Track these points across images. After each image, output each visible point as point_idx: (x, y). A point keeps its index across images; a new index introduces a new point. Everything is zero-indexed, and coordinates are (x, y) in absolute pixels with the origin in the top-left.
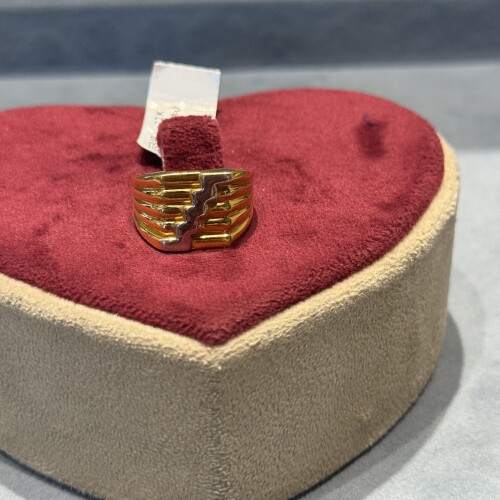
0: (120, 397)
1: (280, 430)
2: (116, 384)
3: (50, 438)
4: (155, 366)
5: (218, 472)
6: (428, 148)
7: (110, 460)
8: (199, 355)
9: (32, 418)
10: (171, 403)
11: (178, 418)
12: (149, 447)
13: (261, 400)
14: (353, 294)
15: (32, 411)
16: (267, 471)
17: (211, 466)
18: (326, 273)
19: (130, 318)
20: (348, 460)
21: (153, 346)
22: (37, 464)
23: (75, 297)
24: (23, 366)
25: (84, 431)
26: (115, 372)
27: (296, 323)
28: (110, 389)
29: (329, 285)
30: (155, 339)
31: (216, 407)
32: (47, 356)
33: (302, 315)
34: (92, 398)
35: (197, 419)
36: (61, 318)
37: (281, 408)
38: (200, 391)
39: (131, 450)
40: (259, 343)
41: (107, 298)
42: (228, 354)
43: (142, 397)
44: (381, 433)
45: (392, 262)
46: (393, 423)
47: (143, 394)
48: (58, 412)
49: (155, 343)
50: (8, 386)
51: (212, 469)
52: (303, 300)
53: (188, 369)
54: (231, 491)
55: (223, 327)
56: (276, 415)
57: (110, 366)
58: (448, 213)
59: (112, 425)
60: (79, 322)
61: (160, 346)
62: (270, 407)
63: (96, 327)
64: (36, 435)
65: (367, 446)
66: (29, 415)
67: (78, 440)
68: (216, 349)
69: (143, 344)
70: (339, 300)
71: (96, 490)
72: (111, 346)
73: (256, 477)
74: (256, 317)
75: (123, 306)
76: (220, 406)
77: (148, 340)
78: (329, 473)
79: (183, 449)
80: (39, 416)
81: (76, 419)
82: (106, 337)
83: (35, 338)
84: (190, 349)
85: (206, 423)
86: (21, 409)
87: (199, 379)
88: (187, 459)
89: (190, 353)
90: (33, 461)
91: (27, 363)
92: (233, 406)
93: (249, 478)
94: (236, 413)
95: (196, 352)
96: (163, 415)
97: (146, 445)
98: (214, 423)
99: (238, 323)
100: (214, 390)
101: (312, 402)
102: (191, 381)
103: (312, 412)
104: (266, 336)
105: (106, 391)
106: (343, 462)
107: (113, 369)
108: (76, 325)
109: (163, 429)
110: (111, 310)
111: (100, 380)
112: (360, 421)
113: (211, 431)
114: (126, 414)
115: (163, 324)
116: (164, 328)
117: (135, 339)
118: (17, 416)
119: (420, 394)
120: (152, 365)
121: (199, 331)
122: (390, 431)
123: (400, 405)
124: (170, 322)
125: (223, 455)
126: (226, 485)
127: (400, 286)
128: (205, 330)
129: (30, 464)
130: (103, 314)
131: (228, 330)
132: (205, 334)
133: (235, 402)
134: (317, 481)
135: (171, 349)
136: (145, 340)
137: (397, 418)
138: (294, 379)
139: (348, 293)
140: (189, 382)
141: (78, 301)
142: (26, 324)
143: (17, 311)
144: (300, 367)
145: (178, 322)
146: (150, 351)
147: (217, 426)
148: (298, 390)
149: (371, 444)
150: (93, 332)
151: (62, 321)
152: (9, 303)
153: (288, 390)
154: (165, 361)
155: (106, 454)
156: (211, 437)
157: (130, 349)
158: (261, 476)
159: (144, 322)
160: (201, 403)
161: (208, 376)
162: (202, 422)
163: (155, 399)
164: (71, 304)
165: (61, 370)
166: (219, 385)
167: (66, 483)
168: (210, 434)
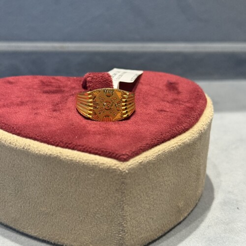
0: (76, 190)
1: (148, 206)
2: (75, 184)
3: (38, 216)
4: (95, 173)
5: (122, 225)
6: (198, 91)
7: (68, 224)
8: (117, 166)
9: (29, 206)
10: (102, 191)
11: (104, 198)
12: (89, 215)
13: (142, 190)
14: (179, 144)
15: (29, 203)
16: (142, 226)
17: (119, 222)
18: (167, 134)
19: (83, 151)
20: (173, 226)
21: (95, 163)
22: (30, 230)
23: (56, 144)
24: (27, 180)
25: (56, 210)
26: (75, 178)
27: (157, 154)
28: (72, 187)
29: (169, 139)
30: (96, 160)
31: (123, 191)
32: (41, 173)
33: (159, 151)
34: (62, 192)
35: (114, 198)
36: (50, 153)
37: (149, 195)
38: (116, 184)
39: (80, 217)
40: (142, 162)
41: (72, 143)
42: (130, 165)
43: (87, 189)
44: (185, 215)
45: (193, 132)
46: (190, 211)
47: (88, 188)
48: (44, 201)
49: (96, 162)
50: (18, 192)
51: (119, 224)
52: (159, 145)
53: (112, 173)
54: (127, 235)
55: (127, 153)
56: (147, 198)
57: (73, 175)
58: (211, 116)
59: (71, 206)
60: (59, 154)
61: (98, 163)
62: (145, 194)
63: (67, 156)
64: (30, 215)
65: (180, 221)
66: (28, 205)
67: (52, 215)
68: (125, 163)
69: (90, 162)
70: (174, 146)
71: (60, 240)
72: (74, 164)
73: (137, 229)
74: (140, 150)
75: (79, 146)
76: (125, 191)
77: (93, 160)
78: (166, 231)
79: (105, 214)
80: (33, 205)
81: (53, 204)
82: (72, 160)
83: (35, 165)
84: (113, 163)
85: (118, 200)
86: (24, 203)
87: (117, 177)
88: (107, 219)
89: (113, 165)
90: (27, 229)
91: (30, 178)
92: (131, 191)
93: (134, 228)
94: (131, 195)
95: (116, 164)
96: (97, 197)
97: (87, 214)
98: (122, 199)
99: (134, 152)
100: (123, 183)
101: (161, 195)
102: (113, 179)
103: (161, 199)
104: (145, 159)
105: (69, 188)
106: (171, 227)
107: (74, 176)
108: (57, 156)
109: (96, 205)
110: (73, 149)
111: (67, 182)
112: (178, 207)
113: (120, 204)
114: (79, 199)
115: (99, 153)
116: (100, 155)
117: (86, 160)
118: (21, 207)
119: (199, 201)
120: (94, 172)
121: (117, 155)
122: (188, 215)
123: (193, 203)
124: (102, 152)
125: (124, 216)
126: (125, 232)
127: (196, 144)
128: (119, 154)
129: (26, 231)
130: (70, 151)
131: (129, 154)
132: (119, 156)
133: (131, 190)
134: (161, 235)
135: (103, 164)
136: (91, 161)
137: (191, 209)
138: (155, 181)
139: (177, 143)
140: (111, 180)
141: (57, 146)
142: (31, 158)
143: (28, 152)
144: (158, 175)
145: (106, 152)
146: (93, 165)
147: (123, 201)
148: (156, 187)
149: (182, 219)
150: (65, 158)
151: (50, 154)
152: (24, 148)
153: (152, 186)
154: (101, 170)
155: (66, 221)
156: (120, 207)
157: (84, 165)
158: (139, 229)
159: (90, 153)
160: (117, 190)
161: (121, 176)
162: (116, 199)
163: (94, 190)
164: (54, 147)
165: (47, 179)
166: (126, 181)
167: (44, 239)
168: (119, 205)
